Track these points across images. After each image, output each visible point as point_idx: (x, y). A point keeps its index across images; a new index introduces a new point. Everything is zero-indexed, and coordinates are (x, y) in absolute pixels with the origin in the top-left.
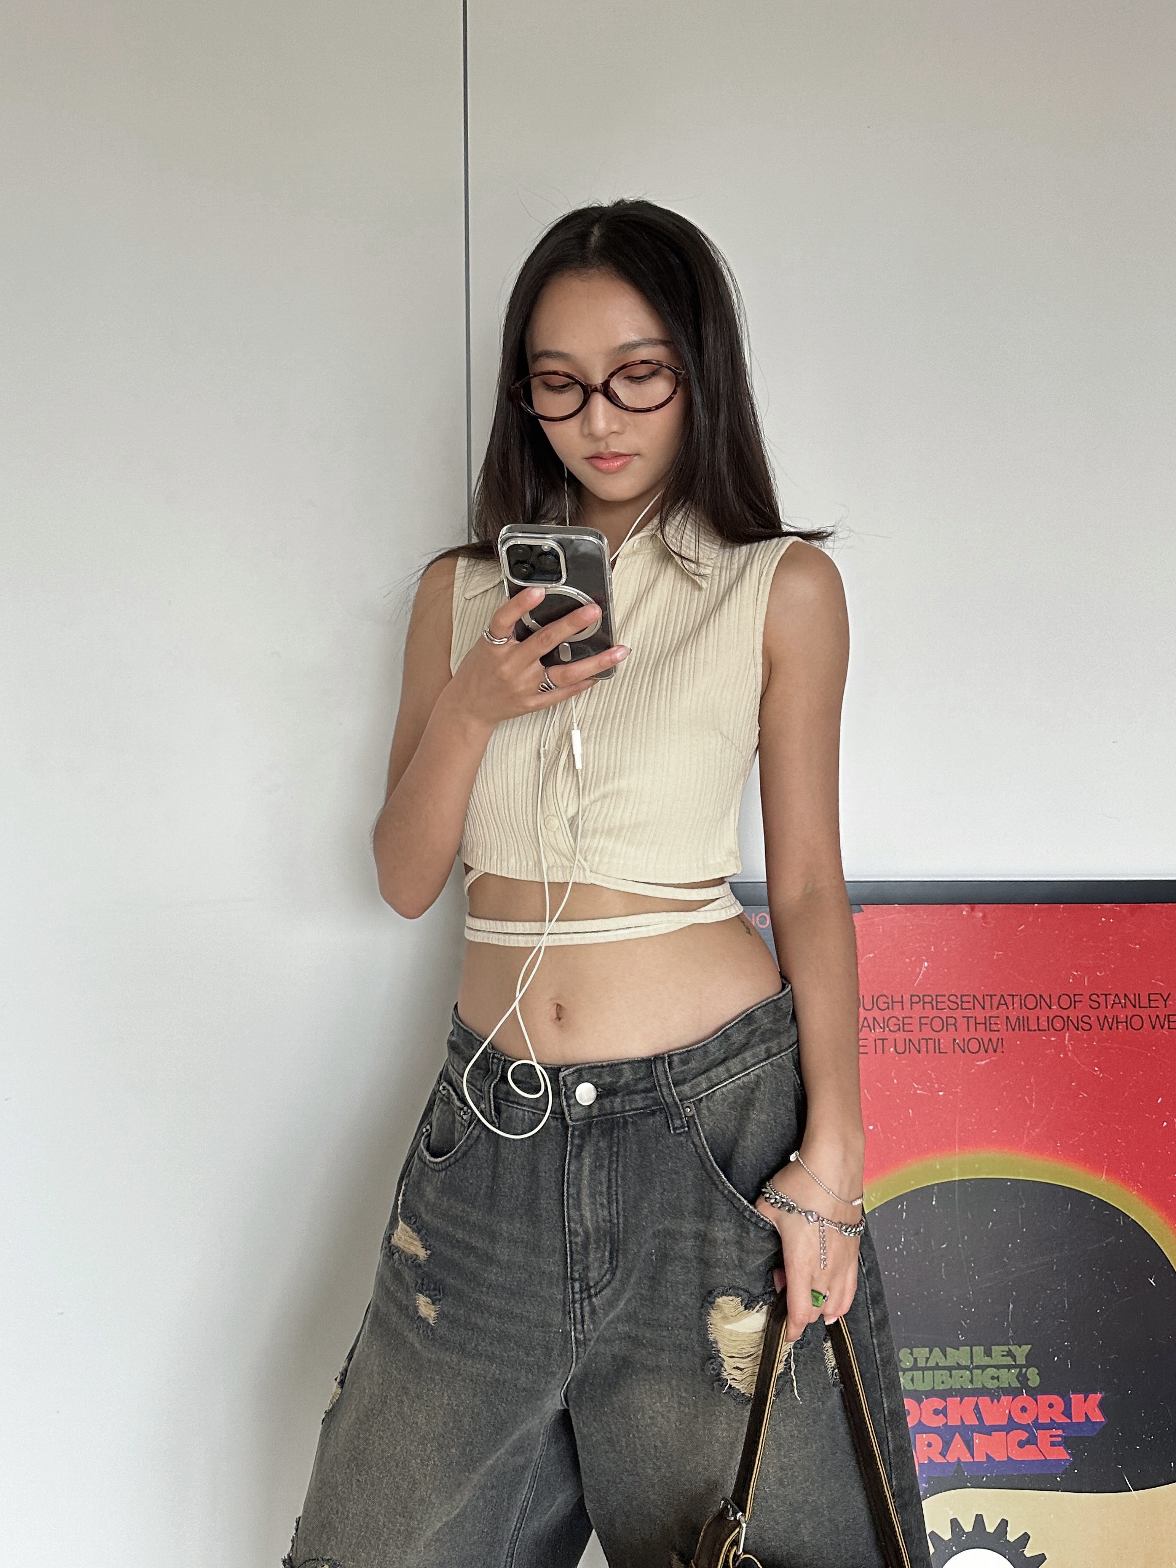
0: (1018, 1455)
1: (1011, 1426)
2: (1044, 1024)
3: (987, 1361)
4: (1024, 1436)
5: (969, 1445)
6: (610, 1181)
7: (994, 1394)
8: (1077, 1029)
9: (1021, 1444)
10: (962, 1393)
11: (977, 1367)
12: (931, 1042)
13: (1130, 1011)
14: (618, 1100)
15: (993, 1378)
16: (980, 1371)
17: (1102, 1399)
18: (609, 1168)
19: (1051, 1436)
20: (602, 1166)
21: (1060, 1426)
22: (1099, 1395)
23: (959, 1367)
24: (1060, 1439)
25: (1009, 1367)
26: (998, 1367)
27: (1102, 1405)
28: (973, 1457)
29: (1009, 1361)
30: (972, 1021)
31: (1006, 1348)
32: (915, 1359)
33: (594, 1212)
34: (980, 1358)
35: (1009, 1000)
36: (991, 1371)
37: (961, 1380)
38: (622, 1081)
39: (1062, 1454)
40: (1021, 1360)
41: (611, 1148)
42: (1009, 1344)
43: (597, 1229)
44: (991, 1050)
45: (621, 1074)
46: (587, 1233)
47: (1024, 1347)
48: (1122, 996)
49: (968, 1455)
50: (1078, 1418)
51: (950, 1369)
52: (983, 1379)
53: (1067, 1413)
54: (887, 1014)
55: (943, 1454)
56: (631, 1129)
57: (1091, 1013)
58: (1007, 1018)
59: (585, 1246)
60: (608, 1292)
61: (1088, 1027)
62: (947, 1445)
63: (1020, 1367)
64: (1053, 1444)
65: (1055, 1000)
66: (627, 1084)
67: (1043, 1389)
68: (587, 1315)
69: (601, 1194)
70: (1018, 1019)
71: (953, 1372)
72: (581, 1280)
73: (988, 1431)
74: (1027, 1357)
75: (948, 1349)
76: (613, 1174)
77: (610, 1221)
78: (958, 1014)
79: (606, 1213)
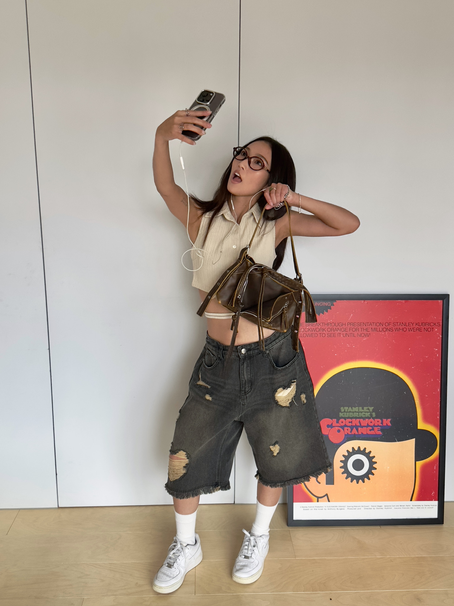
0: (369, 432)
2: (381, 330)
3: (362, 411)
4: (371, 428)
5: (357, 430)
6: (250, 369)
7: (364, 418)
8: (389, 331)
10: (356, 418)
12: (352, 334)
13: (403, 327)
14: (251, 352)
17: (391, 420)
18: (250, 366)
19: (378, 429)
20: (248, 366)
21: (380, 426)
22: (390, 419)
24: (380, 429)
27: (391, 422)
28: (358, 433)
30: (363, 329)
32: (345, 410)
33: (247, 376)
34: (361, 410)
35: (372, 324)
36: (364, 413)
38: (252, 347)
39: (380, 433)
40: (371, 411)
41: (250, 362)
43: (248, 380)
44: (367, 336)
45: (251, 346)
46: (245, 381)
47: (372, 407)
48: (401, 323)
49: (357, 433)
53: (382, 423)
54: (342, 327)
55: (351, 432)
56: (255, 358)
57: (393, 327)
58: (372, 328)
59: (245, 383)
60: (250, 393)
61: (392, 330)
62: (352, 430)
65: (384, 324)
66: (253, 348)
68: (245, 399)
69: (248, 372)
70: (374, 328)
72: (244, 391)
73: (362, 427)
76: (251, 368)
77: (251, 378)
78: (359, 327)
79: (250, 376)
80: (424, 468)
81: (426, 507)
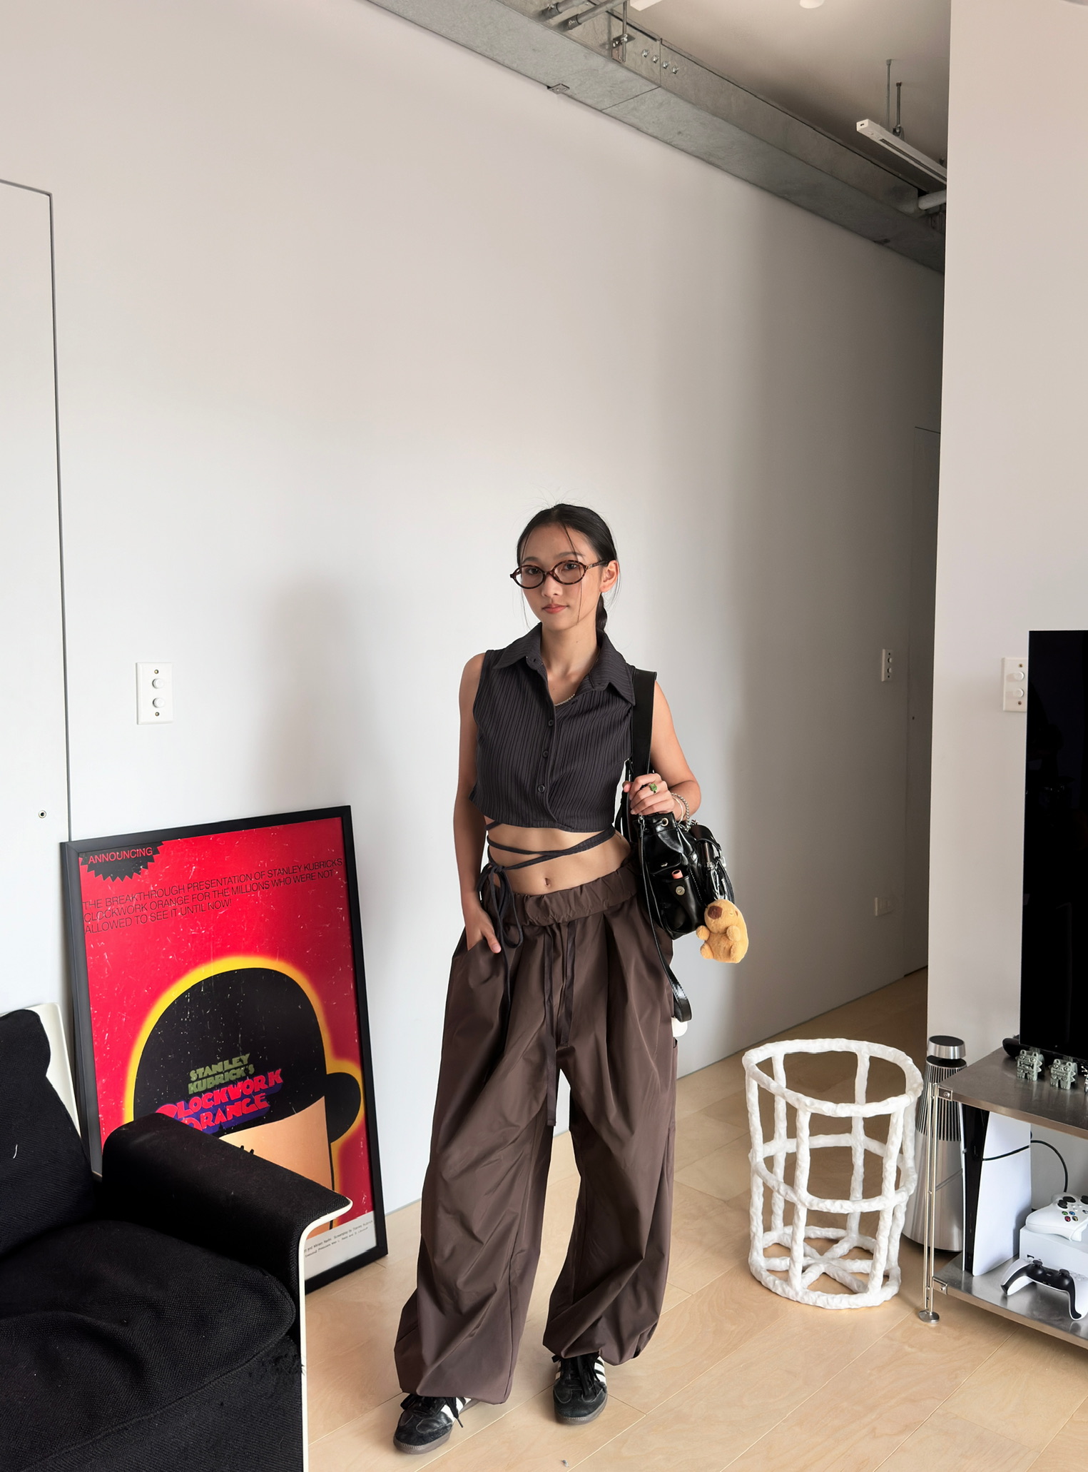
1: (243, 1096)
2: (248, 888)
4: (249, 1100)
7: (234, 1083)
9: (248, 1105)
11: (226, 1072)
12: (198, 907)
15: (234, 1075)
16: (227, 1073)
17: (281, 1071)
19: (261, 1097)
21: (264, 1090)
22: (280, 1070)
23: (218, 1073)
24: (264, 1097)
25: (240, 1067)
26: (236, 1068)
27: (282, 1075)
28: (227, 1118)
29: (240, 1064)
31: (238, 1058)
32: (198, 1075)
34: (227, 1066)
36: (232, 1072)
37: (219, 1079)
39: (266, 1104)
42: (239, 1056)
44: (226, 905)
47: (246, 1055)
49: (225, 1118)
50: (272, 1084)
51: (214, 1075)
52: (229, 1076)
53: (267, 1083)
55: (213, 1121)
57: (268, 878)
58: (232, 888)
62: (215, 1115)
63: (246, 1065)
64: (261, 1101)
67: (255, 1074)
70: (237, 887)
71: (216, 1076)
73: (233, 1103)
74: (249, 1059)
75: (213, 1066)
80: (346, 1152)
81: (355, 1231)
